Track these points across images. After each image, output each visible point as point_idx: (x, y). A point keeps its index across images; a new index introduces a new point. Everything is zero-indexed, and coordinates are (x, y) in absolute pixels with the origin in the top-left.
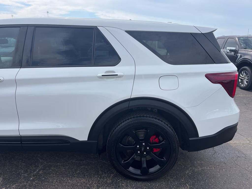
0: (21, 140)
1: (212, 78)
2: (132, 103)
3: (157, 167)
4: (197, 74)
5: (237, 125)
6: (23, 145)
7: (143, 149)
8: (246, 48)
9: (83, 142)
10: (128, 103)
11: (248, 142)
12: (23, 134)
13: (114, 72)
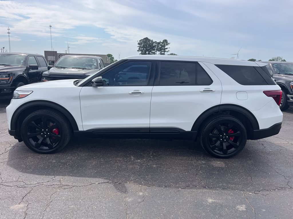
1: (268, 93)
2: (221, 108)
3: (233, 149)
4: (259, 91)
5: (281, 124)
6: (150, 133)
7: (224, 138)
8: (279, 74)
9: (188, 132)
10: (218, 107)
11: (287, 142)
12: (152, 126)
13: (209, 89)
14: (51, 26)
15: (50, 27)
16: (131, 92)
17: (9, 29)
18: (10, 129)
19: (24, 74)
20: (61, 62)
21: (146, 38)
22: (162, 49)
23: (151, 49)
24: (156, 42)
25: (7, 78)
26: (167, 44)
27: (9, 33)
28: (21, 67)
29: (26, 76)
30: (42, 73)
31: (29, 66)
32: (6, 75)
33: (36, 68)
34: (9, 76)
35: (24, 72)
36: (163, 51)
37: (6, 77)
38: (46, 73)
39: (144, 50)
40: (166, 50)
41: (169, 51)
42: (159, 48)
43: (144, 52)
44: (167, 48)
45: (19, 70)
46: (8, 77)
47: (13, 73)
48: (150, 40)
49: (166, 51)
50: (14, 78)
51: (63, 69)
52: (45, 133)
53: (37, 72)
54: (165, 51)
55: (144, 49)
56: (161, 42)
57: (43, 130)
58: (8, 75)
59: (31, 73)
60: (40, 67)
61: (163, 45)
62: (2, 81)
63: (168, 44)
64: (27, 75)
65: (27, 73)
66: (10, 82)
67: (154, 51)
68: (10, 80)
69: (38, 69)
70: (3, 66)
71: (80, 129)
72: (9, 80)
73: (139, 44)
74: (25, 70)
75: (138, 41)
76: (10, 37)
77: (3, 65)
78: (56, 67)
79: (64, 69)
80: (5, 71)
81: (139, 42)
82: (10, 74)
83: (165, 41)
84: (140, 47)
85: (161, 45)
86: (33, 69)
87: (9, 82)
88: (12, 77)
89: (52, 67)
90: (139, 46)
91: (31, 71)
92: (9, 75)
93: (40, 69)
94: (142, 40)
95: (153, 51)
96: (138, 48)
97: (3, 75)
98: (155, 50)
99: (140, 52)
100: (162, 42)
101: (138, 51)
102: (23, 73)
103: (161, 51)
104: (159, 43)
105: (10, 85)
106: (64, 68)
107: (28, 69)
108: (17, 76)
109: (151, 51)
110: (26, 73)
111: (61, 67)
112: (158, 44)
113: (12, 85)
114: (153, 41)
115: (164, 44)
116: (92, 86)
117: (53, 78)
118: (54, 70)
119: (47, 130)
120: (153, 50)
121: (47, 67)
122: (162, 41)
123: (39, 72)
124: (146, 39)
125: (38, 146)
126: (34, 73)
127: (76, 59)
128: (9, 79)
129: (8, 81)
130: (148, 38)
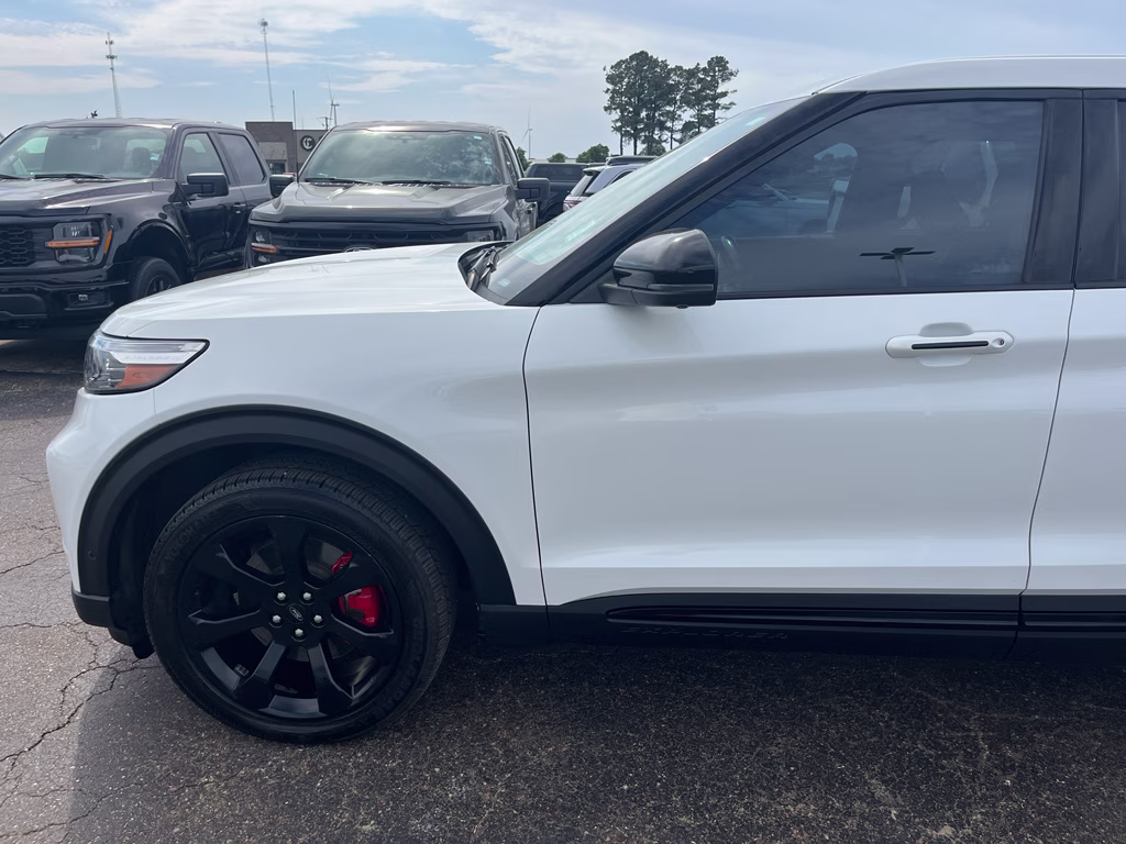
0: (1020, 611)
12: (1041, 585)
14: (265, 24)
15: (262, 28)
16: (905, 341)
17: (111, 43)
18: (78, 588)
19: (169, 220)
20: (329, 154)
21: (642, 52)
22: (706, 98)
23: (660, 97)
24: (679, 68)
25: (90, 241)
26: (727, 75)
27: (112, 57)
28: (151, 186)
29: (177, 228)
30: (247, 212)
31: (189, 179)
32: (83, 226)
33: (218, 186)
34: (97, 231)
35: (164, 207)
36: (708, 105)
37: (85, 234)
38: (268, 208)
39: (630, 104)
40: (722, 101)
41: (732, 104)
42: (693, 94)
43: (630, 112)
44: (724, 94)
45: (144, 201)
46: (94, 235)
47: (116, 214)
48: (656, 60)
49: (719, 105)
50: (122, 237)
51: (340, 190)
52: (298, 615)
53: (224, 207)
54: (715, 107)
55: (630, 99)
56: (702, 66)
57: (281, 595)
58: (90, 227)
59: (197, 212)
60: (238, 184)
61: (709, 79)
62: (70, 253)
63: (731, 74)
64: (179, 223)
65: (179, 212)
66: (105, 257)
67: (672, 109)
68: (102, 251)
69: (226, 193)
70: (69, 182)
71: (527, 594)
72: (96, 248)
73: (610, 79)
74: (173, 198)
75: (608, 68)
76: (116, 74)
77: (69, 177)
78: (307, 181)
79: (347, 187)
80: (82, 204)
81: (609, 71)
82: (101, 219)
83: (719, 63)
84: (614, 91)
85: (700, 81)
86: (205, 193)
87: (99, 259)
88: (110, 232)
89: (291, 180)
90: (611, 87)
91: (199, 203)
92: (98, 222)
93: (236, 193)
94: (623, 62)
95: (668, 108)
96: (608, 96)
97: (66, 225)
98: (675, 103)
99: (616, 114)
100: (704, 69)
101: (606, 109)
102: (160, 215)
103: (698, 105)
104: (692, 73)
105: (105, 275)
106: (347, 184)
107: (182, 194)
108: (135, 227)
109: (658, 108)
110: (174, 215)
111: (332, 180)
112: (688, 79)
113: (114, 274)
114: (667, 66)
115: (713, 76)
116: (604, 302)
117: (300, 235)
118: (300, 197)
119: (307, 595)
120: (669, 104)
121: (267, 184)
122: (704, 65)
123: (232, 207)
124: (642, 58)
125: (254, 694)
126: (211, 210)
127: (398, 138)
128: (100, 242)
129: (96, 252)
130: (647, 54)
